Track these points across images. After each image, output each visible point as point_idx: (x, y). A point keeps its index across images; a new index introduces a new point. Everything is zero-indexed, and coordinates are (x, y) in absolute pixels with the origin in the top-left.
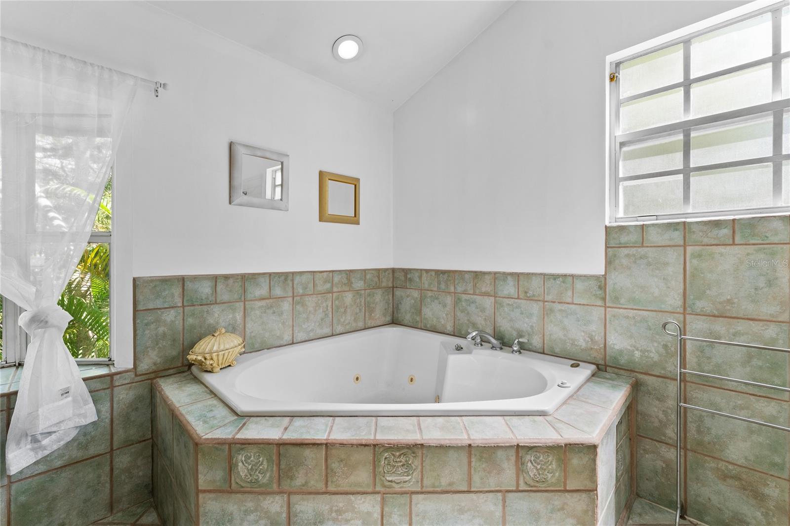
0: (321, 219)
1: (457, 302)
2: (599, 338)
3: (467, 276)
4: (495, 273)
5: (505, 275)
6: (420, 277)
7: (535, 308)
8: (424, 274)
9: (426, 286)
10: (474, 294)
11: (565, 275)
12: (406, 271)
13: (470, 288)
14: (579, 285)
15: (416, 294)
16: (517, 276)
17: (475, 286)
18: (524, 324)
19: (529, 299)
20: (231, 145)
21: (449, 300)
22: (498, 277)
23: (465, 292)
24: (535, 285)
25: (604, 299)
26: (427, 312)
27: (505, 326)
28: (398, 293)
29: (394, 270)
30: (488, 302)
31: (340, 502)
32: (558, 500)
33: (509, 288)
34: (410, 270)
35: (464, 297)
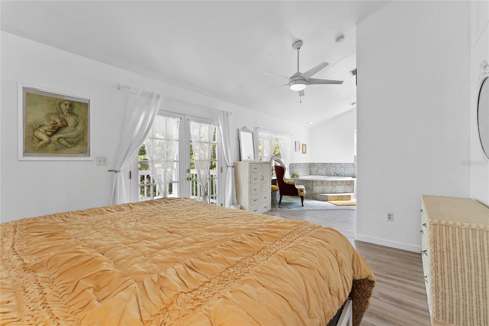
0: (302, 153)
1: (327, 169)
2: (353, 173)
3: (329, 164)
4: (335, 163)
5: (337, 164)
6: (318, 165)
7: (343, 169)
8: (319, 164)
9: (319, 166)
10: (331, 167)
11: (348, 163)
12: (314, 164)
13: (330, 166)
14: (350, 165)
15: (316, 168)
16: (340, 163)
17: (331, 166)
18: (341, 172)
19: (342, 167)
20: (295, 142)
21: (325, 169)
22: (336, 164)
23: (329, 167)
24: (343, 165)
25: (354, 167)
26: (319, 172)
27: (337, 172)
28: (311, 168)
29: (310, 163)
30: (334, 169)
31: (328, 187)
32: (350, 186)
33: (338, 166)
34: (315, 163)
35: (328, 168)
